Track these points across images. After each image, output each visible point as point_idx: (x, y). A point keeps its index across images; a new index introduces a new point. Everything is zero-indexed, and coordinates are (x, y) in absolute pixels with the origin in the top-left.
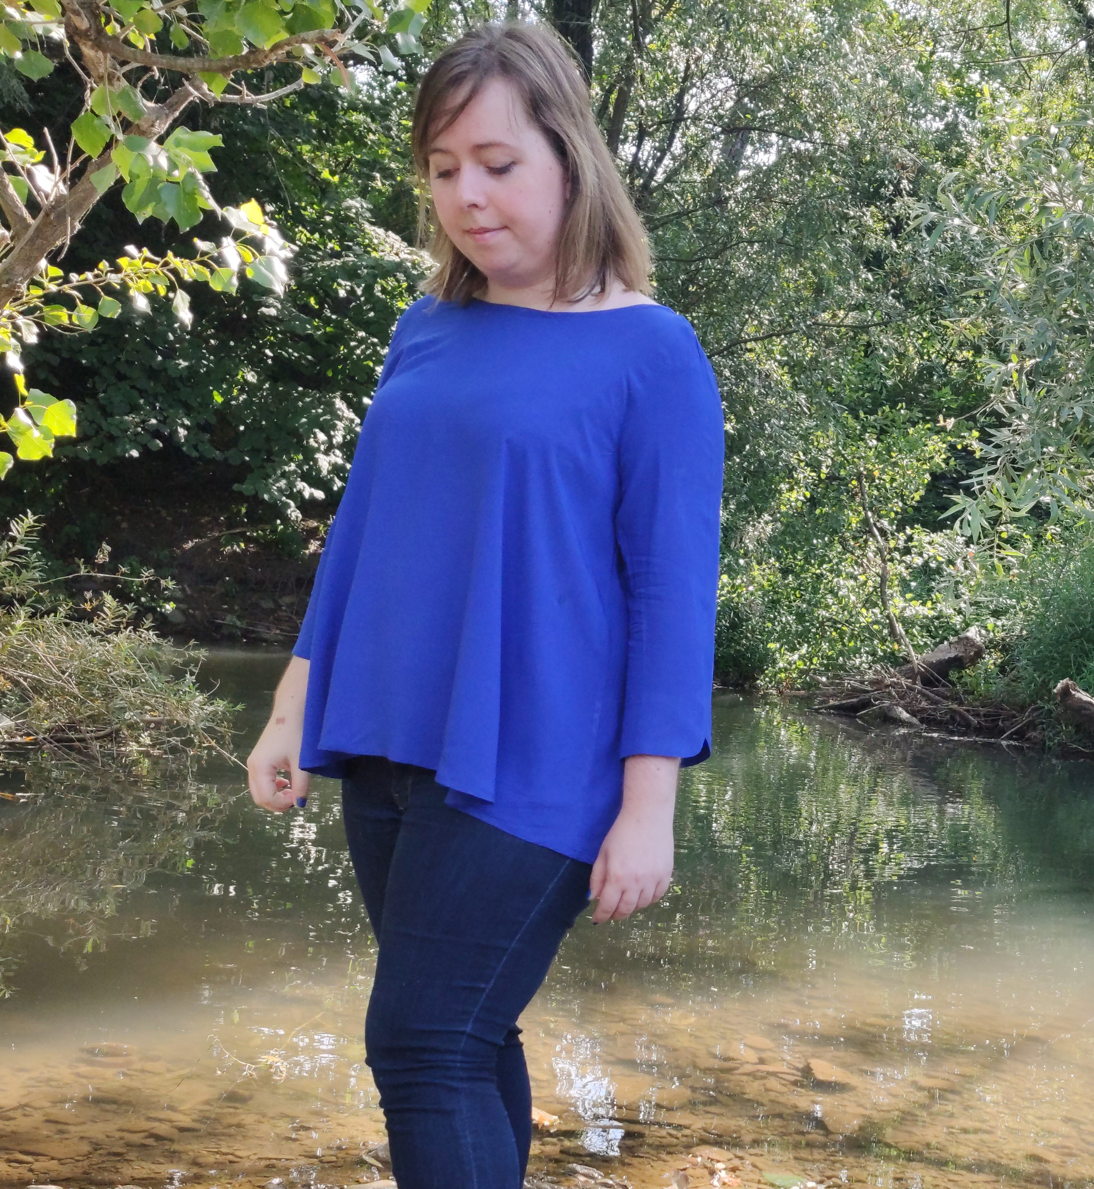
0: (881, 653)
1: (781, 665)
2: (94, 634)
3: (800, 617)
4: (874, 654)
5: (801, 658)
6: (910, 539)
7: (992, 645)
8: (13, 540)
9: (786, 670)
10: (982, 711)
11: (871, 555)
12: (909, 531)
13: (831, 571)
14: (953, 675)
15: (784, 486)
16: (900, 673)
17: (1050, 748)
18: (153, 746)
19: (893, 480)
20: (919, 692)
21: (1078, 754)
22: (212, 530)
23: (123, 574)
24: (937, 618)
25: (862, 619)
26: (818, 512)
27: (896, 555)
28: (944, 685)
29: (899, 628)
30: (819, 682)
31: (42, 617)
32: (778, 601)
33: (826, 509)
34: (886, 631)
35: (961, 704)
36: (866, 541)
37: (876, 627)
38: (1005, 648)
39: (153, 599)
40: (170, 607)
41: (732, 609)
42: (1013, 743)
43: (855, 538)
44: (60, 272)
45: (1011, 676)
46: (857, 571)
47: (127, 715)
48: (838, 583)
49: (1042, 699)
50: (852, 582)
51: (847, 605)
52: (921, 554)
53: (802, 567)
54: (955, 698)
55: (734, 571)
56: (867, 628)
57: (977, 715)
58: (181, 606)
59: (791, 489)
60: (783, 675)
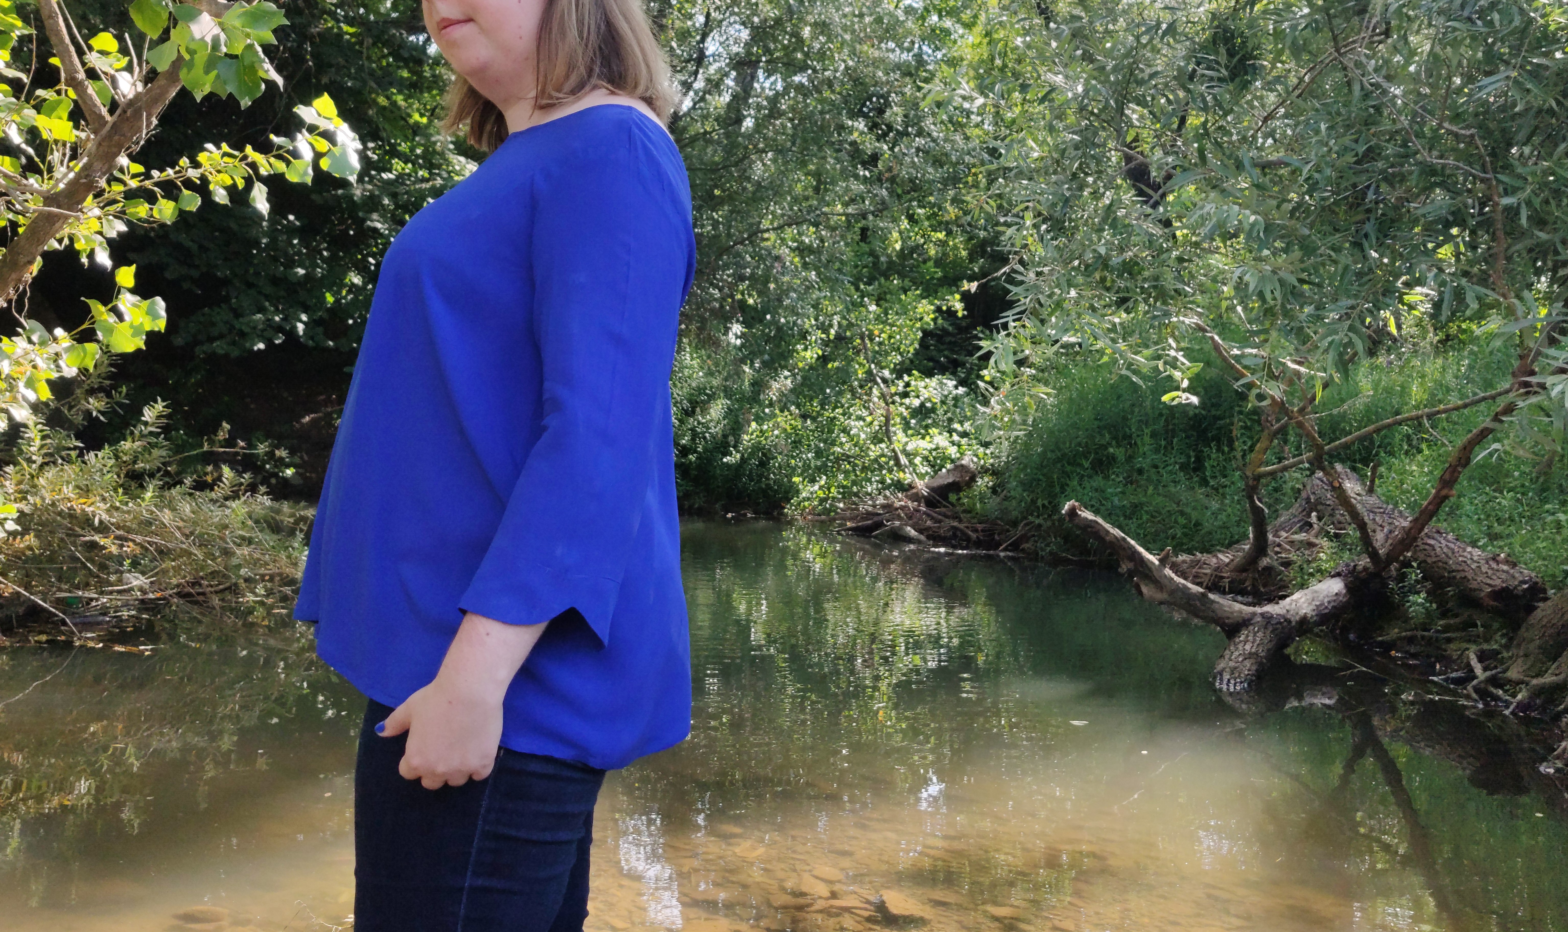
0: (889, 481)
1: (804, 495)
2: (213, 501)
3: (819, 454)
4: (882, 482)
5: (821, 488)
6: (908, 385)
7: (985, 471)
8: (146, 424)
9: (809, 499)
10: (980, 527)
11: (876, 400)
12: (906, 378)
13: (844, 414)
14: (953, 497)
15: (799, 347)
16: (906, 497)
17: (1042, 557)
18: (267, 596)
19: (890, 337)
20: (925, 513)
21: (1068, 561)
22: (326, 406)
23: (243, 448)
24: (935, 450)
25: (871, 453)
26: (830, 366)
27: (897, 398)
28: (945, 506)
29: (903, 460)
30: (838, 508)
31: (169, 489)
32: (800, 442)
33: (836, 364)
34: (892, 463)
35: (960, 521)
36: (871, 388)
37: (883, 459)
38: (994, 472)
39: (276, 466)
40: (289, 472)
41: (759, 449)
42: (1010, 554)
43: (861, 387)
44: (140, 168)
45: (1002, 496)
46: (865, 413)
47: (243, 572)
48: (849, 424)
49: (1032, 515)
50: (862, 423)
51: (858, 442)
52: (918, 397)
53: (818, 412)
54: (956, 517)
55: (762, 418)
56: (876, 460)
57: (975, 530)
58: (300, 471)
59: (806, 349)
60: (806, 504)
